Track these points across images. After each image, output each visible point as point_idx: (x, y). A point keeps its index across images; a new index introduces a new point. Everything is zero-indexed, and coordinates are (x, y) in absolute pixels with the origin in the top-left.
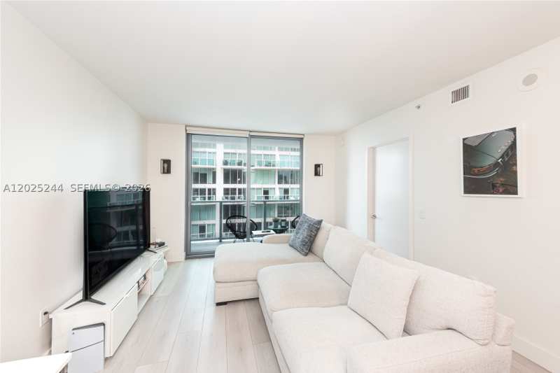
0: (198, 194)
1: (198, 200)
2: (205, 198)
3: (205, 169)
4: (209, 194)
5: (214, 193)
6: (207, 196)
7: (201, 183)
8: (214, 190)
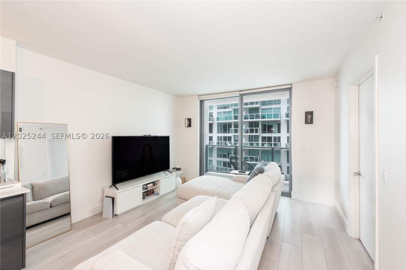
0: (266, 141)
1: (266, 145)
2: (271, 145)
3: (272, 121)
4: (275, 141)
5: (279, 141)
6: (273, 143)
7: (268, 133)
8: (279, 138)
